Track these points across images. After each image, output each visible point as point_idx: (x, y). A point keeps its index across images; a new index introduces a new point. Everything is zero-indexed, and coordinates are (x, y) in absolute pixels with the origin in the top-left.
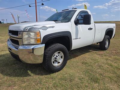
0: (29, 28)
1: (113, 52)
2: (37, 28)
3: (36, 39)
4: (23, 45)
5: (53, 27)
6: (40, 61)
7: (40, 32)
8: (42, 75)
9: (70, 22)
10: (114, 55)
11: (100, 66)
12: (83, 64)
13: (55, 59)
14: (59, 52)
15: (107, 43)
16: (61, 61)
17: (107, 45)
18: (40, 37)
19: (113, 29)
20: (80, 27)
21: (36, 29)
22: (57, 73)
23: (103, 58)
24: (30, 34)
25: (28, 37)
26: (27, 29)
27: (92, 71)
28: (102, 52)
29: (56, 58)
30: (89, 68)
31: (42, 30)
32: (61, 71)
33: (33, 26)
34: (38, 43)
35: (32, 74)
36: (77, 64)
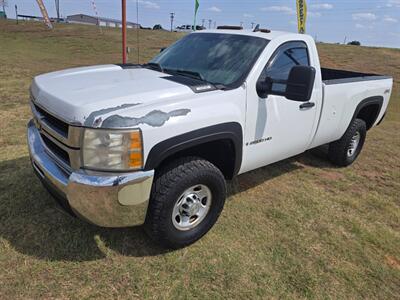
0: (104, 117)
1: (368, 174)
2: (131, 119)
3: (129, 154)
5: (185, 112)
6: (137, 219)
7: (141, 131)
8: (140, 255)
9: (241, 88)
10: (371, 189)
11: (322, 231)
12: (268, 216)
13: (182, 209)
14: (196, 186)
15: (355, 143)
16: (202, 212)
17: (353, 150)
18: (139, 149)
19: (381, 99)
20: (275, 101)
21: (129, 122)
22: (186, 250)
23: (333, 200)
24: (108, 138)
25: (100, 146)
26: (97, 121)
27: (294, 247)
28: (332, 174)
29: (185, 206)
30: (286, 236)
31: (150, 124)
32: (200, 243)
33: (118, 108)
34: (131, 168)
35: (109, 252)
36: (248, 217)
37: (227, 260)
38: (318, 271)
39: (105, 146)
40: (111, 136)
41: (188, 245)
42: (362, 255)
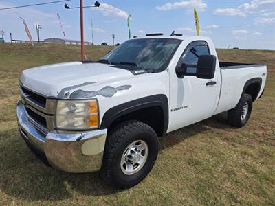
0: (71, 92)
1: (256, 132)
2: (91, 92)
3: (89, 117)
4: (56, 129)
5: (127, 87)
6: (94, 166)
7: (97, 101)
8: (98, 195)
9: (165, 71)
10: (260, 142)
11: (229, 173)
12: (189, 164)
13: (127, 158)
14: (137, 141)
15: (246, 111)
16: (142, 161)
17: (244, 116)
18: (96, 114)
19: (260, 79)
20: (189, 80)
21: (89, 94)
22: (131, 190)
23: (234, 151)
24: (74, 106)
25: (68, 113)
26: (66, 94)
27: (210, 185)
28: (232, 133)
29: (130, 156)
30: (204, 177)
31: (104, 95)
32: (141, 185)
33: (81, 85)
34: (91, 127)
35: (74, 193)
36: (175, 165)
37: (162, 196)
38: (230, 202)
39: (72, 112)
40: (77, 105)
41: (133, 186)
42: (261, 189)
